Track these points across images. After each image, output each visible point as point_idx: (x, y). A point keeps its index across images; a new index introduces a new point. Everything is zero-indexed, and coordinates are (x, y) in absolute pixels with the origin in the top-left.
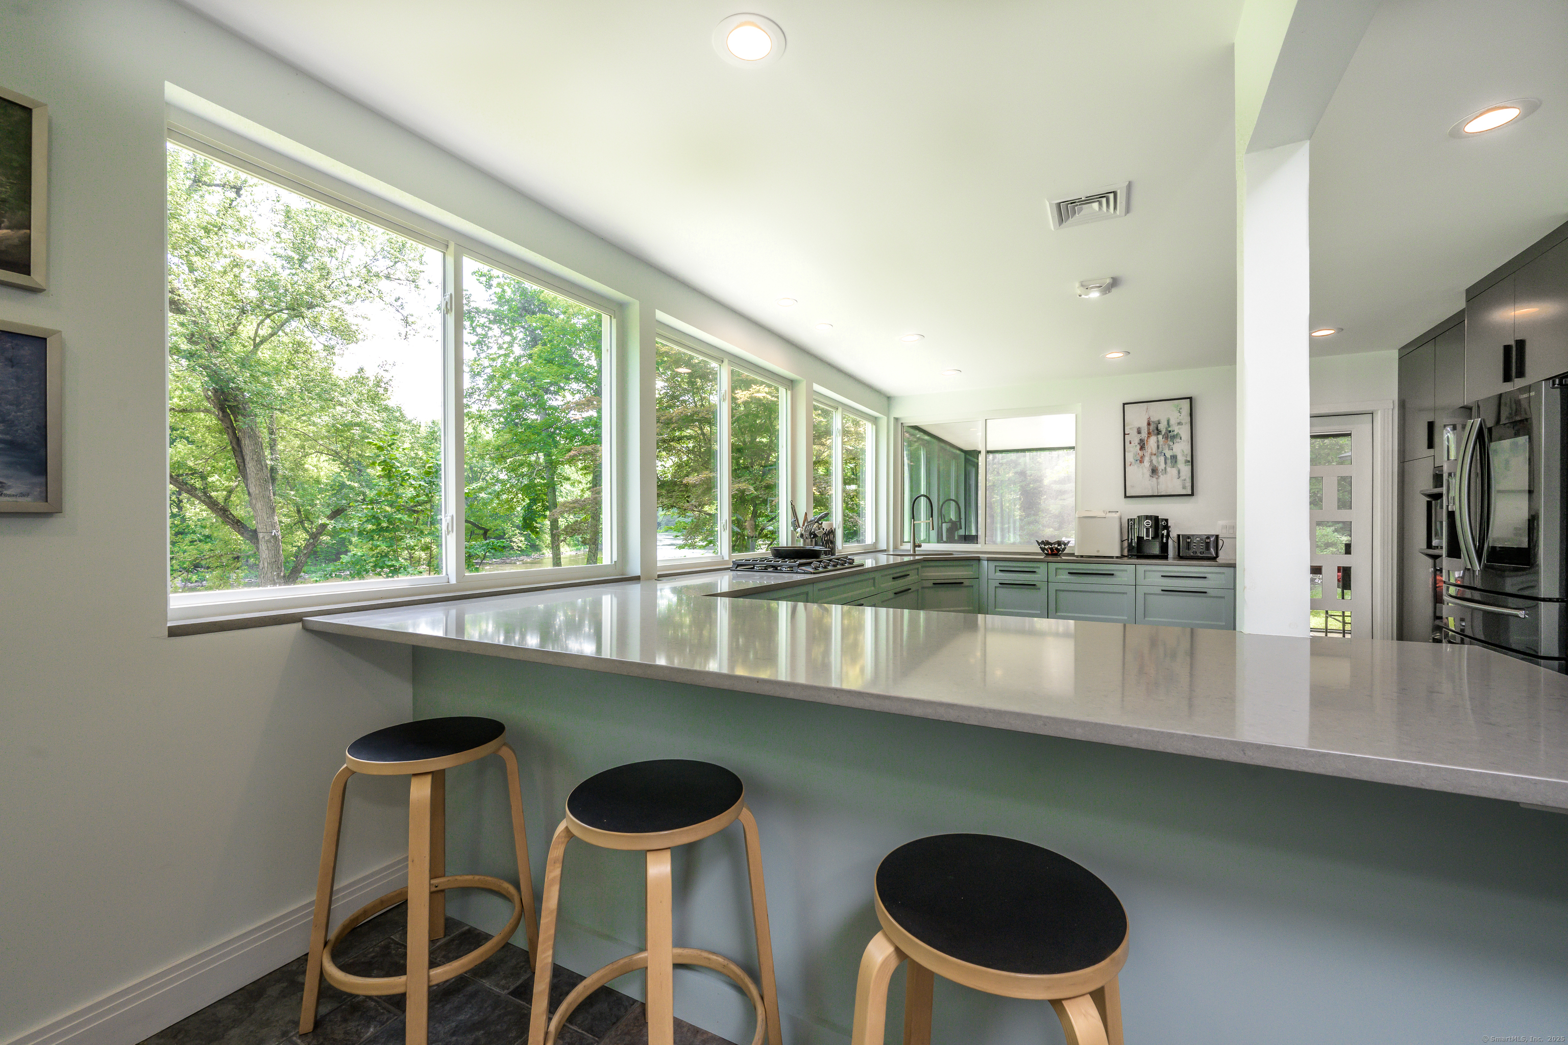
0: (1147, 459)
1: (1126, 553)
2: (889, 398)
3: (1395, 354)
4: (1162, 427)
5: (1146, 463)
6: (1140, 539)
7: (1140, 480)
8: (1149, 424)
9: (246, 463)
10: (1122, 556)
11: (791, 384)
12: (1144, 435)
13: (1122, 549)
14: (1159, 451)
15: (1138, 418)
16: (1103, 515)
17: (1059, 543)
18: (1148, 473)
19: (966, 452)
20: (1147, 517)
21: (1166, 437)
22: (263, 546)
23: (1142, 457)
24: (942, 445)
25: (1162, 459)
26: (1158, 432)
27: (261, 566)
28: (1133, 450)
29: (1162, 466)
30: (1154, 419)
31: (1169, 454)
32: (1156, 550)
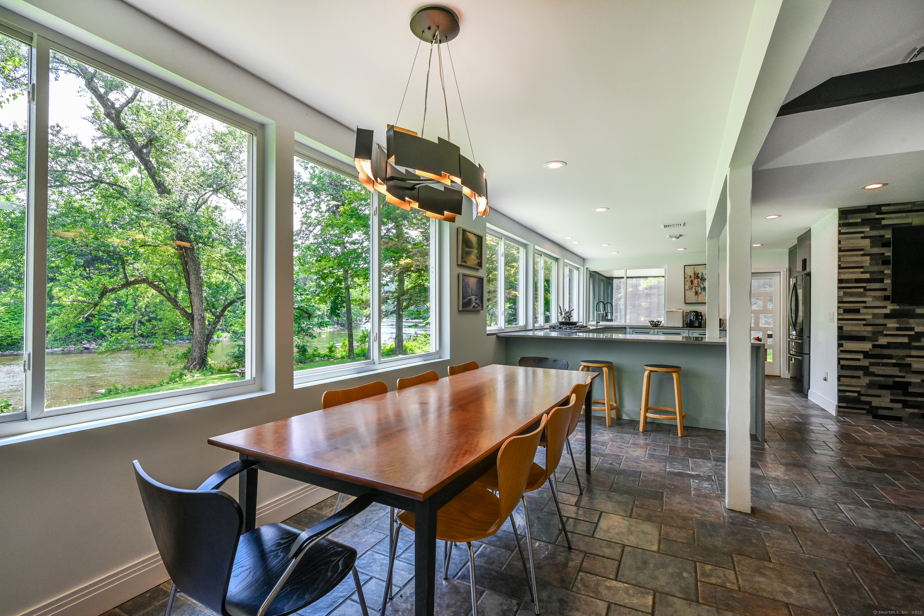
0: (694, 288)
1: (685, 326)
2: (584, 260)
3: (787, 251)
4: (700, 275)
5: (694, 290)
6: (691, 320)
7: (691, 295)
8: (694, 274)
9: (190, 275)
10: (684, 327)
11: (557, 260)
12: (693, 278)
13: (683, 324)
14: (699, 285)
15: (690, 272)
16: (676, 310)
17: (658, 322)
18: (694, 294)
19: (607, 278)
20: (694, 312)
21: (701, 279)
22: (196, 323)
23: (692, 287)
24: (600, 276)
25: (700, 288)
26: (698, 277)
27: (194, 333)
28: (688, 284)
29: (700, 291)
30: (697, 272)
31: (702, 286)
32: (697, 324)
